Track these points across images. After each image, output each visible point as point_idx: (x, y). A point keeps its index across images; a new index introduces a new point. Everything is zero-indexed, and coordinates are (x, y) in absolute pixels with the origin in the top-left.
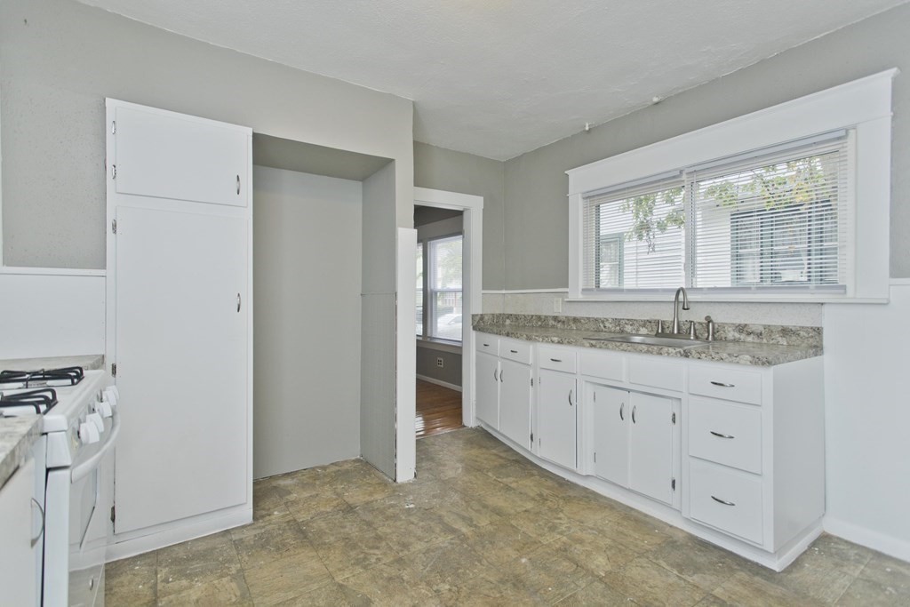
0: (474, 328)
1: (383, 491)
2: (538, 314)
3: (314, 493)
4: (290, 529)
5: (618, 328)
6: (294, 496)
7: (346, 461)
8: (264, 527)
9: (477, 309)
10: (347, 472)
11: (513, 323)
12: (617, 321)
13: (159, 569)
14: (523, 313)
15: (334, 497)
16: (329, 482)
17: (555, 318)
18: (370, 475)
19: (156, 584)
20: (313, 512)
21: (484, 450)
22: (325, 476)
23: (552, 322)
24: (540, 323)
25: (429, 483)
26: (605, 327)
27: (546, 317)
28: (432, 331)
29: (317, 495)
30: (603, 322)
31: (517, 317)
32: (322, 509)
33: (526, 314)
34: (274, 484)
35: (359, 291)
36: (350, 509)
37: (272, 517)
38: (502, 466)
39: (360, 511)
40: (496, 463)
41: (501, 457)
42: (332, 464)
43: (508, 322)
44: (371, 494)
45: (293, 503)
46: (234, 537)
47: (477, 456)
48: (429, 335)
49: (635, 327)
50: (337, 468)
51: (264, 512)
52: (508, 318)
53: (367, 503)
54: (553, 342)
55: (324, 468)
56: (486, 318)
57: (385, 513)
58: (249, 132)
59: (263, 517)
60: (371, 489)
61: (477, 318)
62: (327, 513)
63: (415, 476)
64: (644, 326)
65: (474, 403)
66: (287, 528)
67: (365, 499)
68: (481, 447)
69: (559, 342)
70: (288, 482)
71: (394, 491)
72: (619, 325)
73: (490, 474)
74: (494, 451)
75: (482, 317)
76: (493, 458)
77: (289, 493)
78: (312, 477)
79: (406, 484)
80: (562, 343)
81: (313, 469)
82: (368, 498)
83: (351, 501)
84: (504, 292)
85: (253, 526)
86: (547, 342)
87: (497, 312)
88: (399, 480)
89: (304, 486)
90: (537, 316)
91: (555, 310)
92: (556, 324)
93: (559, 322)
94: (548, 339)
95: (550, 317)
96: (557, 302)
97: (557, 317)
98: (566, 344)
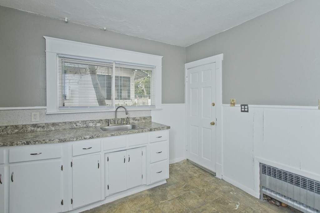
2: (14, 124)
5: (85, 125)
12: (84, 122)
17: (34, 126)
24: (16, 131)
26: (77, 126)
27: (25, 126)
30: (75, 123)
49: (95, 124)
54: (85, 139)
64: (99, 122)
69: (90, 138)
72: (86, 124)
86: (79, 140)
90: (13, 126)
91: (33, 120)
92: (35, 129)
93: (38, 127)
94: (82, 138)
95: (29, 125)
96: (35, 115)
97: (36, 124)
98: (96, 138)
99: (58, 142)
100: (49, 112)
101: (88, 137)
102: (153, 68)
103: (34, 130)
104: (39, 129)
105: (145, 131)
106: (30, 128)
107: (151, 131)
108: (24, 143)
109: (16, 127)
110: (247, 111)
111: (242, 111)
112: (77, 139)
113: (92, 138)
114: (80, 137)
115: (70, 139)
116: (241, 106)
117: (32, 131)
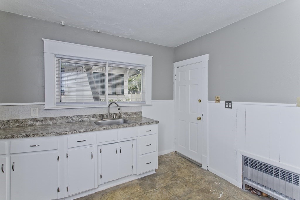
2: (15, 118)
5: (80, 119)
12: (79, 117)
17: (34, 120)
24: (17, 124)
26: (72, 120)
27: (25, 120)
30: (71, 118)
49: (89, 118)
54: (80, 132)
69: (84, 132)
72: (81, 118)
90: (14, 120)
91: (32, 115)
93: (37, 121)
95: (29, 119)
96: (34, 110)
97: (36, 119)
98: (89, 132)
99: (54, 135)
100: (47, 107)
101: (82, 130)
102: (143, 67)
103: (33, 124)
104: (38, 123)
105: (136, 125)
106: (30, 122)
107: (141, 125)
108: (24, 136)
109: (17, 121)
110: (231, 108)
111: (226, 107)
112: (72, 132)
113: (86, 131)
114: (75, 131)
116: (226, 102)
117: (32, 125)
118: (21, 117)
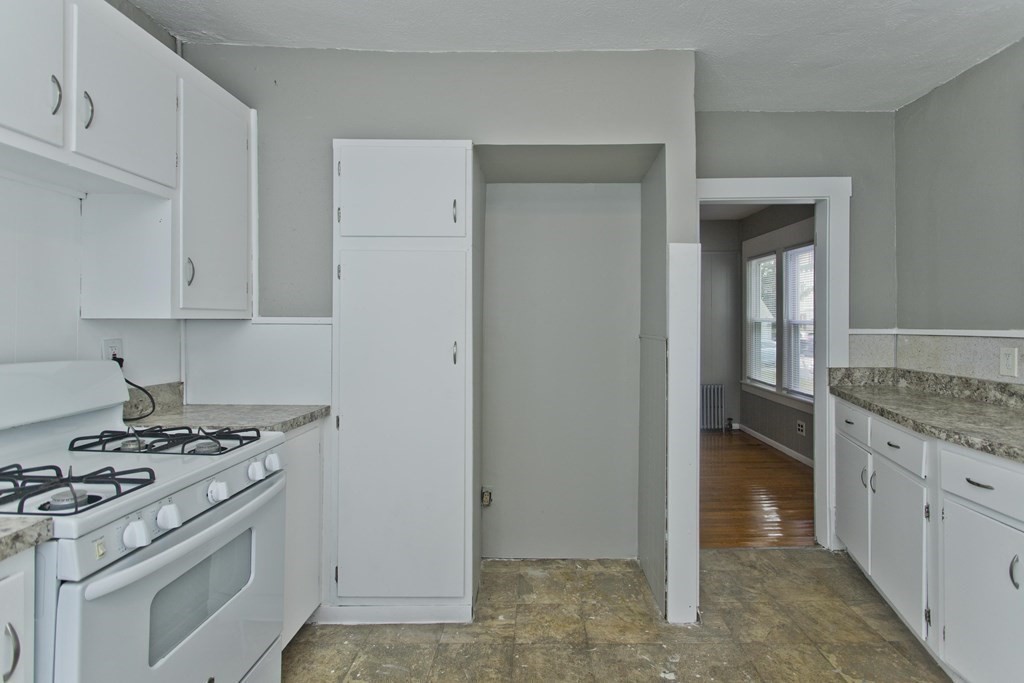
0: (833, 391)
1: (642, 630)
2: (964, 374)
3: (557, 601)
4: (502, 651)
6: (531, 598)
7: (616, 562)
8: (478, 635)
9: (839, 359)
10: (611, 579)
11: (913, 387)
13: (360, 654)
14: (932, 371)
15: (576, 616)
16: (582, 589)
17: (1003, 388)
18: (637, 595)
19: (345, 674)
20: (540, 632)
21: (838, 603)
22: (582, 578)
23: (994, 394)
24: (967, 393)
25: (716, 640)
27: (982, 383)
28: (789, 380)
29: (559, 605)
31: (920, 377)
32: (552, 633)
33: (938, 372)
34: (523, 570)
35: (638, 332)
36: (583, 645)
37: (495, 623)
38: (863, 648)
39: (595, 657)
40: (852, 638)
41: (866, 628)
42: (599, 560)
43: (903, 383)
44: (623, 630)
45: (528, 608)
46: (444, 639)
47: (820, 611)
48: (785, 385)
50: (601, 569)
51: (490, 611)
52: (903, 377)
53: (612, 645)
54: (970, 445)
55: (586, 563)
56: (857, 374)
57: (625, 676)
58: (468, 145)
59: (485, 618)
60: (628, 619)
61: (839, 375)
62: (555, 641)
63: (698, 619)
65: (833, 510)
66: (500, 647)
67: (610, 637)
68: (834, 593)
69: (984, 449)
70: (536, 573)
71: (658, 636)
73: (832, 659)
74: (857, 610)
75: (849, 373)
76: (851, 624)
77: (530, 591)
78: (567, 574)
79: (680, 629)
80: (993, 452)
81: (573, 561)
82: (617, 637)
83: (593, 631)
84: (895, 331)
85: (469, 630)
86: (955, 442)
87: (882, 365)
88: (671, 619)
89: (553, 586)
90: (961, 378)
91: (1004, 370)
92: (1004, 399)
93: (1012, 395)
94: (960, 438)
95: (991, 383)
96: (1008, 355)
97: (1007, 385)
98: (1002, 455)
103: (1001, 400)
104: (1012, 402)
106: (994, 392)
109: (966, 382)
112: (948, 436)
113: (989, 449)
114: (956, 433)
115: (933, 430)
117: (997, 403)
118: (978, 374)
